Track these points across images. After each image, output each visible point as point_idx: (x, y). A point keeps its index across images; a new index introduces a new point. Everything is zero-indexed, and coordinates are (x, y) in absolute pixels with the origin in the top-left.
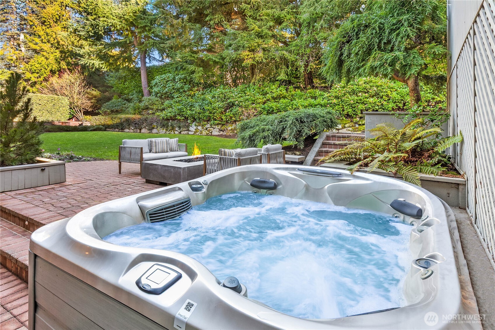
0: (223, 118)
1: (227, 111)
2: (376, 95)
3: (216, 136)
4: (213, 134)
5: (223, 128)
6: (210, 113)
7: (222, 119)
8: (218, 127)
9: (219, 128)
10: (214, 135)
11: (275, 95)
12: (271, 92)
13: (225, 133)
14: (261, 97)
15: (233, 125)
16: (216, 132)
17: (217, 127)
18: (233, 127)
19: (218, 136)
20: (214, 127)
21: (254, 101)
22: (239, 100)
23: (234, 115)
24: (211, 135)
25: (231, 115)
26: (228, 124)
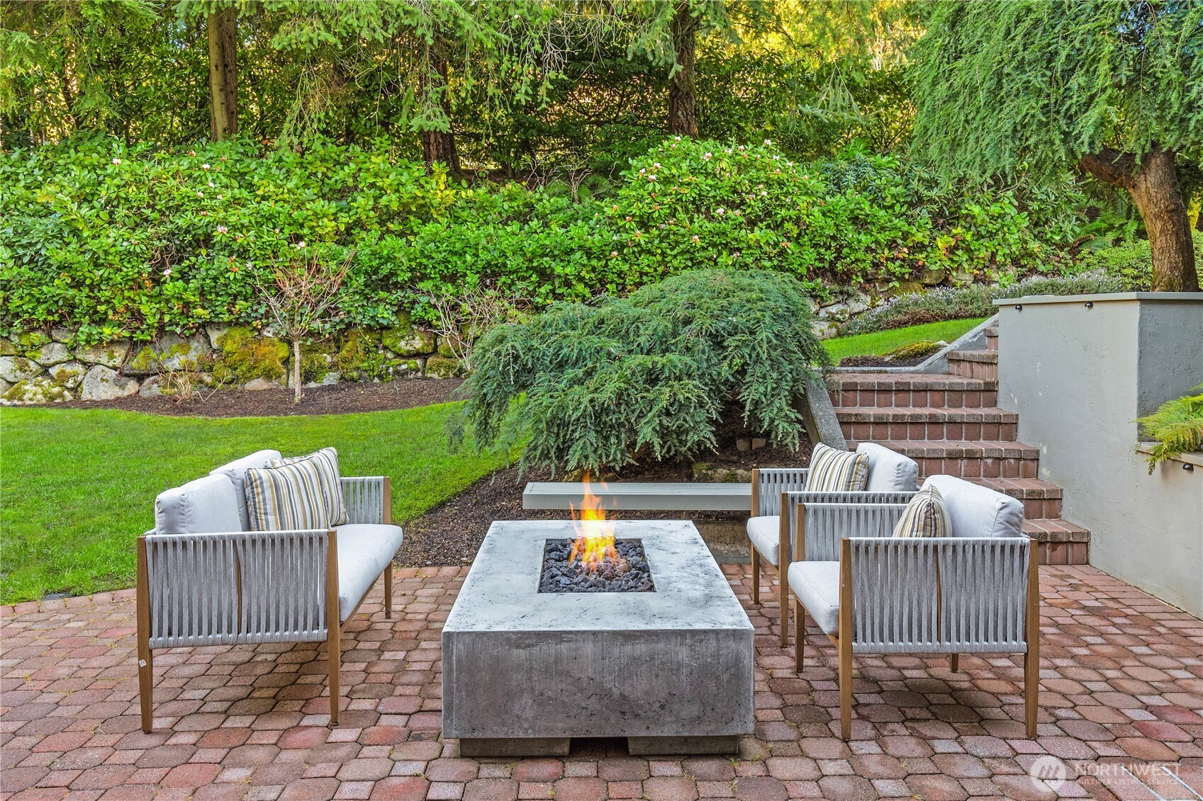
0: (145, 309)
1: (167, 272)
2: (767, 215)
3: (106, 404)
4: (85, 396)
5: (138, 363)
6: (78, 285)
7: (138, 316)
8: (111, 357)
9: (118, 361)
10: (95, 404)
11: (391, 201)
12: (373, 185)
13: (152, 389)
14: (332, 207)
15: (194, 344)
16: (100, 387)
17: (104, 358)
18: (193, 356)
19: (119, 403)
20: (91, 358)
21: (302, 226)
22: (233, 219)
23: (202, 294)
24: (78, 403)
25: (189, 297)
26: (165, 342)
